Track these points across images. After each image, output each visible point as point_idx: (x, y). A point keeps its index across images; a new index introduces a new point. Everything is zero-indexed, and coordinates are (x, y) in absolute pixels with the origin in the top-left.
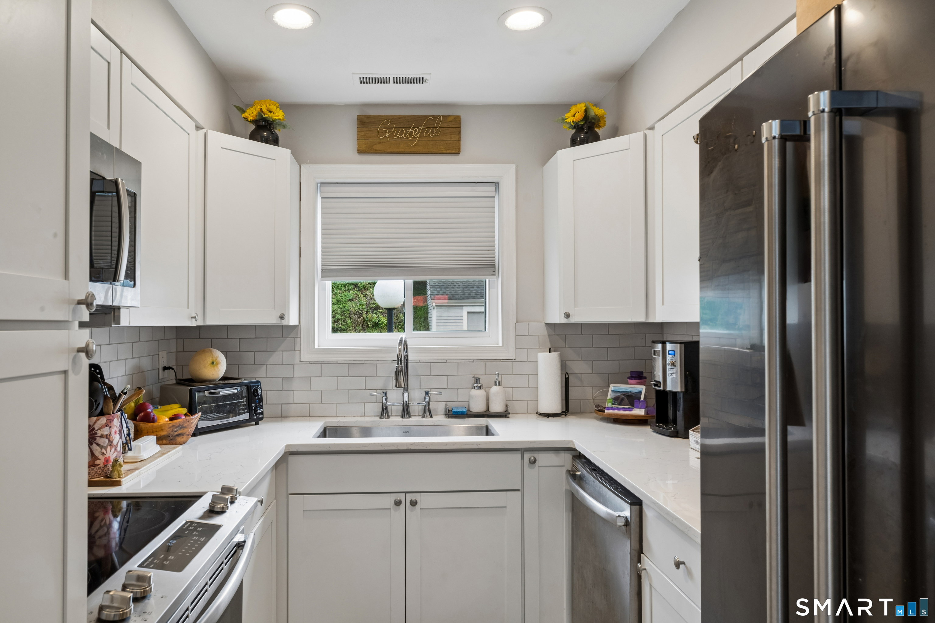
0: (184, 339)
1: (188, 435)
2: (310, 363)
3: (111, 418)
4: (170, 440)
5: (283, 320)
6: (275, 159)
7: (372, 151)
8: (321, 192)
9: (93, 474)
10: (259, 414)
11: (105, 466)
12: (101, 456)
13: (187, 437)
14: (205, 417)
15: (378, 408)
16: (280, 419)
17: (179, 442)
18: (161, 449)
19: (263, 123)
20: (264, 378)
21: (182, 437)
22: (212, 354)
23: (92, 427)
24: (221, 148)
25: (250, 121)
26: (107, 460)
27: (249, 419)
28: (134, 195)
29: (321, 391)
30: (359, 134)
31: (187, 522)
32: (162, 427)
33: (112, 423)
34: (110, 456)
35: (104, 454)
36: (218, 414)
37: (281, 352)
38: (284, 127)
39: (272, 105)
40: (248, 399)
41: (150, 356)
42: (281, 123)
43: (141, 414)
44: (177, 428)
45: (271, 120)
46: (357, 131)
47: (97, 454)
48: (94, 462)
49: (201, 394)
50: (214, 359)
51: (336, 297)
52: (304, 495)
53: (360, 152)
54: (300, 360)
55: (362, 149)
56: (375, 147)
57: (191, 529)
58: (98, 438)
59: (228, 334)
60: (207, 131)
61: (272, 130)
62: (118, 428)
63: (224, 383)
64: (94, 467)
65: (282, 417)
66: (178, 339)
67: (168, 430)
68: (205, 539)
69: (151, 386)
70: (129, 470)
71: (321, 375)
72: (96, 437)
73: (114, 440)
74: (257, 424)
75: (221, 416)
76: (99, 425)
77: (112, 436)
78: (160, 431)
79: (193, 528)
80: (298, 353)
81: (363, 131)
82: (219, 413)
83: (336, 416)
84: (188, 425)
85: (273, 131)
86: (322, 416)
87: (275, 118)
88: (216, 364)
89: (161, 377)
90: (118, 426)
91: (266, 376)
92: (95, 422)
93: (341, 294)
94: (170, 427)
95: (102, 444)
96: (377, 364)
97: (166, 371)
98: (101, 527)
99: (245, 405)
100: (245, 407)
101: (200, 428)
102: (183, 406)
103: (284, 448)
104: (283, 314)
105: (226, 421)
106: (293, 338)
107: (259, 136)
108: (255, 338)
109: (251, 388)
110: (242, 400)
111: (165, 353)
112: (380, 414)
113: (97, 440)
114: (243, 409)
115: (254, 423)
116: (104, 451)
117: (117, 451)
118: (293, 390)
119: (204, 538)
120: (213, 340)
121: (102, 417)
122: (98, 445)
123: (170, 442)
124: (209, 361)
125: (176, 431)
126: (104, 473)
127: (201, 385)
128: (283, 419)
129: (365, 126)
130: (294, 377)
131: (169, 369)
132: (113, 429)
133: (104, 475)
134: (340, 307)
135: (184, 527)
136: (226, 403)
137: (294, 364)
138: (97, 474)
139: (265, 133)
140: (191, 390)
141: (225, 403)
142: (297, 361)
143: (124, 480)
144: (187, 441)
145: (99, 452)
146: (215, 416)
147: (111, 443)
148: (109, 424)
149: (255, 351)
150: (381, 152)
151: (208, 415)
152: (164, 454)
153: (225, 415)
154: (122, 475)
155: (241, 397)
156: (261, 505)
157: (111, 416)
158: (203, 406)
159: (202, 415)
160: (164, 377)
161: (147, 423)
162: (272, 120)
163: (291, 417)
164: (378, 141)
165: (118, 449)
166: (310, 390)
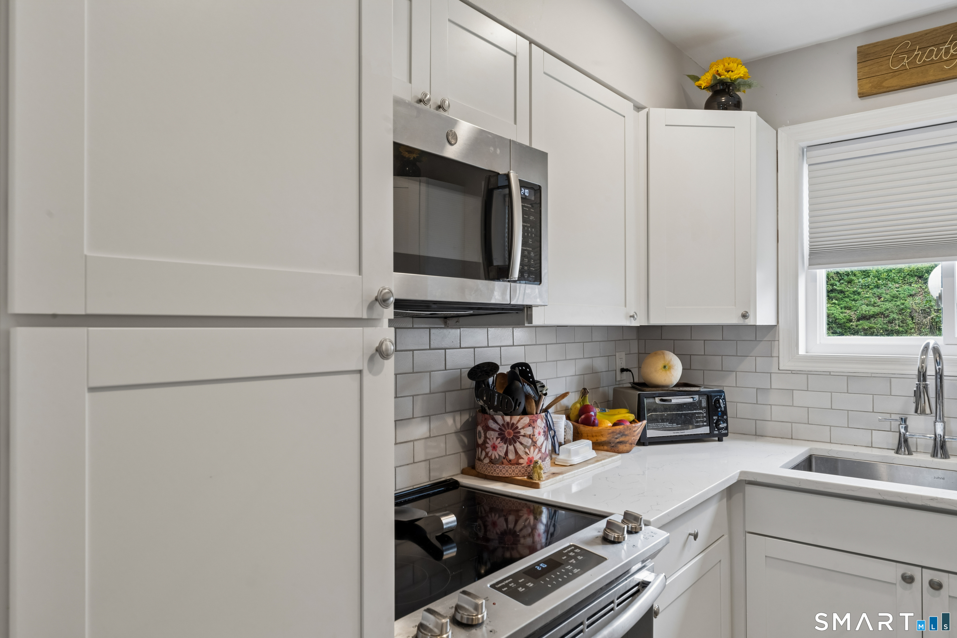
0: (645, 340)
1: (631, 444)
2: (792, 372)
3: (534, 418)
4: (611, 447)
5: (746, 319)
6: (734, 126)
7: (881, 90)
8: (807, 158)
9: (517, 472)
10: (721, 428)
11: (528, 466)
12: (525, 455)
13: (630, 445)
14: (655, 426)
15: (893, 439)
16: (755, 437)
17: (622, 450)
18: (596, 455)
19: (720, 87)
20: (734, 387)
21: (624, 445)
22: (664, 357)
23: (515, 426)
24: (666, 125)
25: (704, 89)
26: (530, 461)
27: (709, 433)
28: (539, 188)
29: (807, 408)
30: (860, 72)
31: (570, 546)
32: (601, 432)
33: (535, 423)
34: (534, 456)
35: (527, 453)
36: (671, 425)
37: (754, 357)
38: (750, 86)
39: (732, 63)
40: (708, 411)
41: (605, 356)
42: (745, 82)
43: (583, 417)
44: (618, 435)
45: (729, 81)
46: (858, 69)
47: (521, 452)
48: (518, 461)
49: (651, 400)
50: (667, 363)
51: (891, 292)
52: (766, 537)
53: (862, 95)
54: (779, 369)
55: (864, 91)
56: (885, 84)
57: (571, 555)
58: (521, 437)
59: (691, 335)
60: (649, 110)
61: (731, 92)
62: (542, 429)
63: (678, 390)
64: (518, 466)
65: (756, 435)
66: (639, 339)
67: (608, 436)
68: (579, 572)
69: (607, 388)
70: (554, 473)
71: (808, 388)
72: (520, 436)
73: (537, 440)
74: (720, 440)
75: (674, 427)
76: (522, 424)
77: (535, 437)
78: (600, 436)
79: (574, 554)
80: (776, 359)
81: (866, 67)
82: (673, 423)
83: (829, 443)
84: (629, 433)
85: (732, 94)
86: (810, 441)
87: (734, 77)
88: (669, 368)
89: (618, 379)
90: (543, 427)
91: (736, 384)
92: (518, 421)
93: (898, 288)
94: (610, 434)
95: (525, 443)
96: (892, 379)
97: (625, 373)
98: (525, 527)
99: (705, 417)
100: (705, 419)
101: (650, 437)
102: (631, 412)
103: (738, 475)
104: (747, 312)
105: (681, 432)
106: (770, 341)
107: (716, 103)
108: (723, 340)
109: (712, 398)
110: (701, 411)
111: (624, 354)
112: (895, 447)
113: (520, 439)
114: (703, 422)
115: (717, 439)
116: (527, 450)
117: (541, 452)
118: (770, 405)
119: (579, 570)
120: (675, 341)
121: (524, 417)
122: (521, 444)
123: (611, 449)
124: (660, 365)
125: (617, 438)
126: (527, 473)
127: (652, 390)
128: (757, 437)
129: (870, 59)
130: (771, 388)
131: (627, 371)
132: (537, 429)
133: (527, 475)
134: (897, 304)
135: (564, 551)
136: (681, 412)
137: (771, 373)
138: (521, 473)
139: (723, 98)
140: (639, 395)
141: (679, 412)
142: (775, 370)
143: (542, 484)
144: (631, 450)
145: (522, 451)
146: (668, 426)
147: (534, 443)
148: (532, 424)
149: (723, 355)
150: (896, 88)
151: (658, 424)
152: (598, 461)
153: (680, 426)
154: (542, 477)
155: (699, 407)
156: (695, 539)
157: (534, 416)
158: (653, 413)
159: (647, 423)
160: (622, 379)
161: (586, 426)
162: (731, 81)
163: (768, 436)
164: (891, 74)
165: (543, 450)
166: (793, 406)
